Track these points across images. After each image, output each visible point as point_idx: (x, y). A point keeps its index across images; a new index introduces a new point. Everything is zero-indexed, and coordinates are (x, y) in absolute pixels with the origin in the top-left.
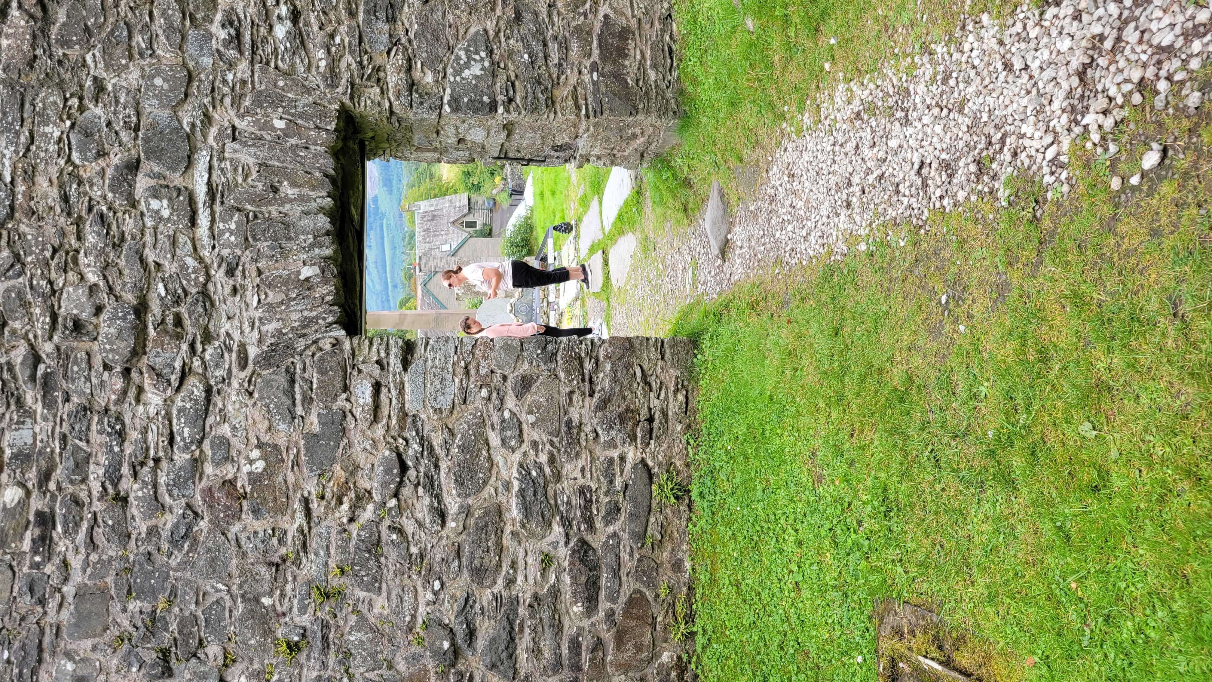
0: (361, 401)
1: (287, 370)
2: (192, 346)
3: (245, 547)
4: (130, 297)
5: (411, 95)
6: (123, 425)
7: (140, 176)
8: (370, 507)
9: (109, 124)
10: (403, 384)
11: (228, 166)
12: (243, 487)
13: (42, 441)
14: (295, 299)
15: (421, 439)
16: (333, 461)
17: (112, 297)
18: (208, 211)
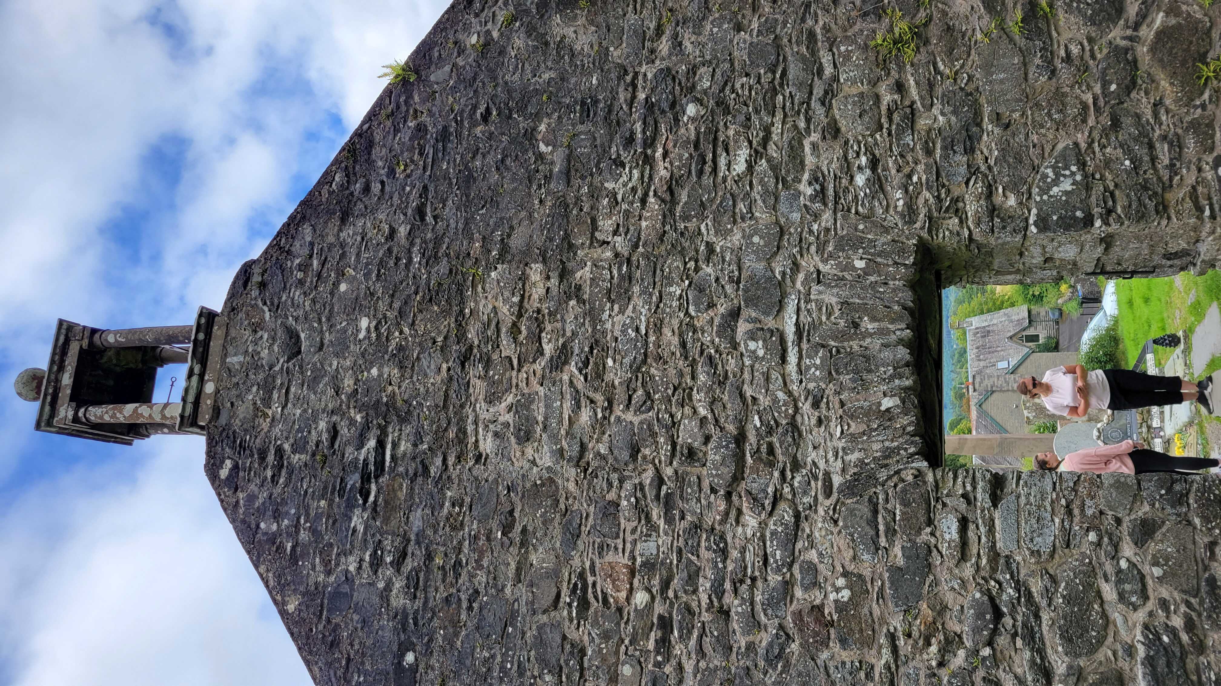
0: (947, 537)
1: (870, 500)
2: (783, 473)
3: (833, 676)
4: (731, 428)
5: (992, 220)
6: (726, 543)
7: (741, 321)
8: (961, 653)
9: (717, 280)
10: (993, 521)
11: (814, 307)
12: (830, 614)
13: (663, 553)
14: (876, 429)
15: (1018, 585)
16: (919, 597)
17: (717, 428)
18: (796, 348)
